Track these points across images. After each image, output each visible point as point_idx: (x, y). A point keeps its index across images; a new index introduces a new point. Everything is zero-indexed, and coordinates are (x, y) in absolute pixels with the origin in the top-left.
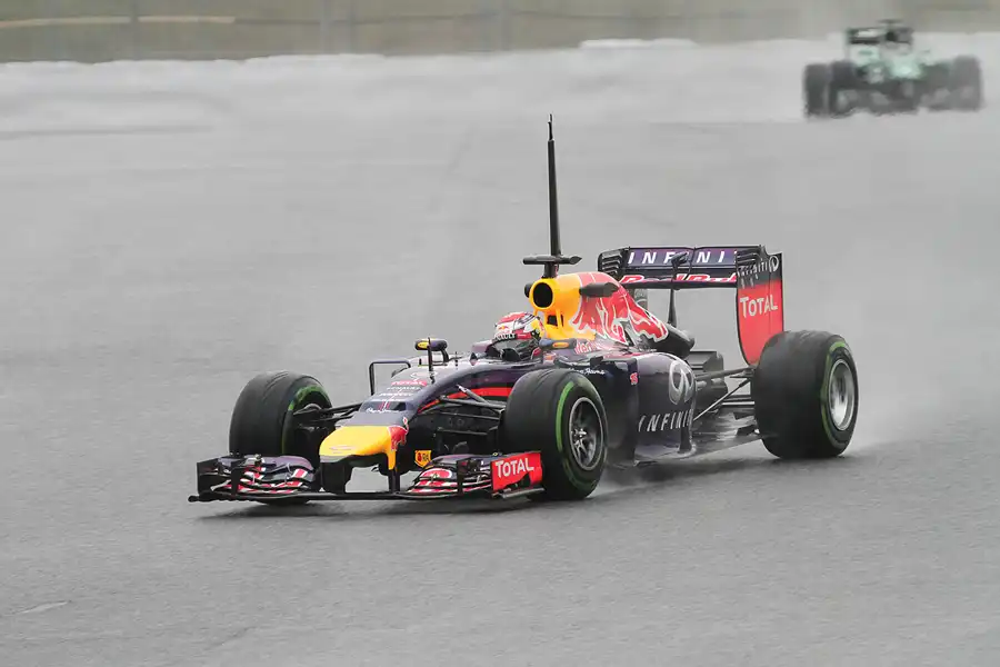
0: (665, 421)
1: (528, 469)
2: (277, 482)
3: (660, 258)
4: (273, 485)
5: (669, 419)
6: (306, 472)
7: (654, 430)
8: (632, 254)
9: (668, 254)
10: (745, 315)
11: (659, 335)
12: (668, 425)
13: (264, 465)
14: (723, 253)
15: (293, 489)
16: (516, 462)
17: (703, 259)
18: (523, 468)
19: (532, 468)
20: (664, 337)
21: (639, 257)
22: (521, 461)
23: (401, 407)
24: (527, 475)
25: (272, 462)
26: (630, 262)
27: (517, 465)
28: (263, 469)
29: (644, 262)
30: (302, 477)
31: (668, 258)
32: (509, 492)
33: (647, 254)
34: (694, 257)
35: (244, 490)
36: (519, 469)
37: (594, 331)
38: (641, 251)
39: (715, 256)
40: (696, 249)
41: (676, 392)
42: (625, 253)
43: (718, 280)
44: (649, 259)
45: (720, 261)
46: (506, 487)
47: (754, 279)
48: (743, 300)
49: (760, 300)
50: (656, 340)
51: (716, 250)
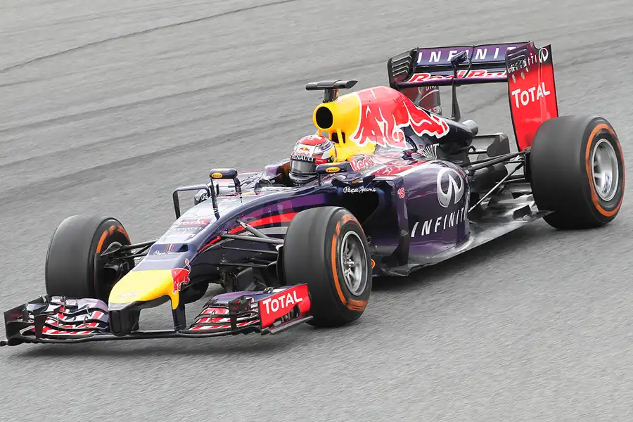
0: (438, 224)
1: (297, 301)
2: (78, 323)
3: (445, 55)
4: (74, 327)
5: (442, 222)
6: (103, 314)
7: (428, 232)
8: (421, 54)
9: (451, 52)
10: (518, 105)
11: (441, 132)
12: (440, 228)
13: (67, 307)
14: (497, 50)
15: (91, 330)
16: (284, 297)
17: (481, 56)
18: (292, 301)
19: (301, 299)
20: (445, 133)
21: (426, 56)
22: (289, 295)
23: (184, 248)
24: (296, 306)
25: (74, 304)
26: (419, 61)
27: (285, 300)
28: (67, 311)
29: (430, 61)
30: (99, 318)
31: (451, 57)
32: (279, 326)
33: (433, 54)
34: (473, 54)
35: (49, 332)
36: (288, 302)
37: (375, 143)
38: (427, 51)
39: (491, 53)
40: (474, 47)
41: (444, 198)
42: (414, 54)
43: (494, 76)
44: (435, 58)
45: (496, 57)
46: (276, 320)
47: (525, 72)
48: (515, 93)
49: (532, 90)
50: (439, 136)
51: (490, 48)
